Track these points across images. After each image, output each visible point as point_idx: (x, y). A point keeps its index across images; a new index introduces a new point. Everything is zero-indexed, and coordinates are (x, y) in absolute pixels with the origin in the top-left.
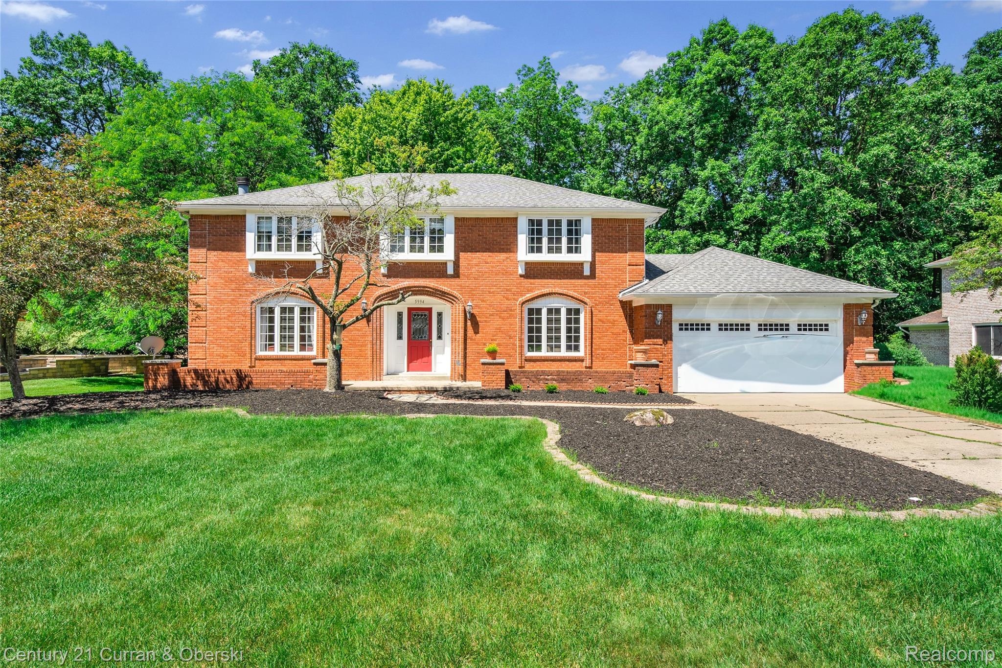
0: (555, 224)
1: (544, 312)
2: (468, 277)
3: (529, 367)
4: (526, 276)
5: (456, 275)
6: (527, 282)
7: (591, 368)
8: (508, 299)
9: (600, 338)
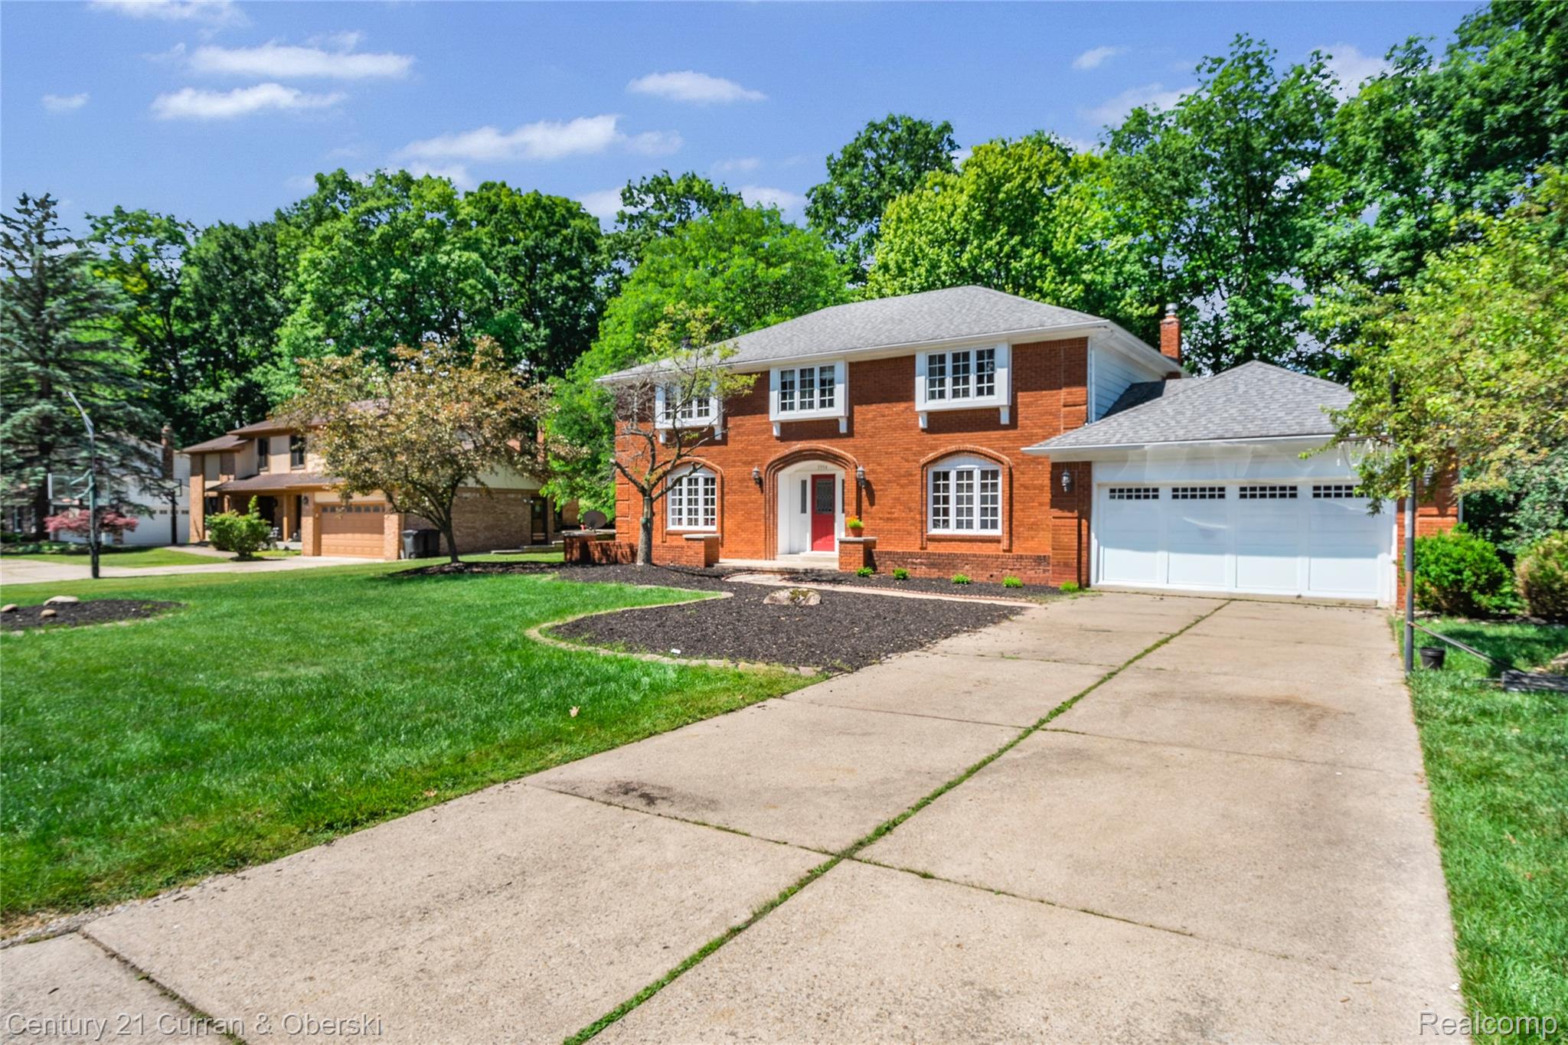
0: (961, 358)
1: (953, 475)
2: (863, 436)
3: (932, 548)
4: (929, 430)
5: (850, 433)
6: (929, 438)
7: (1010, 551)
8: (907, 461)
9: (1022, 510)
